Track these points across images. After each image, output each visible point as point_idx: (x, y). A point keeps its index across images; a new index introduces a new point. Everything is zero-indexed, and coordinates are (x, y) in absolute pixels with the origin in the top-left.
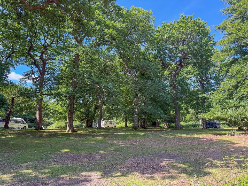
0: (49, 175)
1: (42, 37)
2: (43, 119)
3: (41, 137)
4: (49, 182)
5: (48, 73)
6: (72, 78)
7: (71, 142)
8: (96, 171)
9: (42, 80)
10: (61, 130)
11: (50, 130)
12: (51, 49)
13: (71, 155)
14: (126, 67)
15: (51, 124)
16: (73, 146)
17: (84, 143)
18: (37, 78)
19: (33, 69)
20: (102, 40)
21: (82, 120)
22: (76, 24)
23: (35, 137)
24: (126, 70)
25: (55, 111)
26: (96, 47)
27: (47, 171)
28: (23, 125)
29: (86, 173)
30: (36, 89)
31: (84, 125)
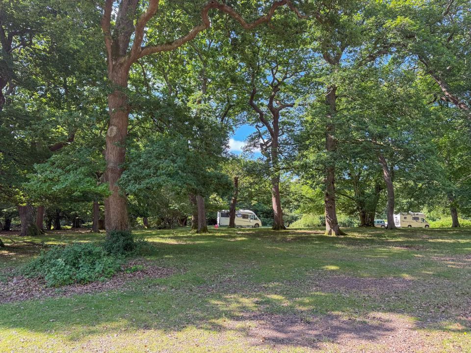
0: (312, 307)
1: (268, 72)
2: (283, 211)
3: (284, 241)
4: (315, 320)
5: (282, 131)
6: (326, 135)
7: (339, 253)
8: (401, 312)
9: (275, 144)
10: (314, 229)
11: (296, 229)
12: (285, 89)
13: (344, 278)
14: (444, 90)
15: (296, 219)
16: (345, 260)
17: (365, 257)
18: (267, 143)
19: (260, 129)
20: (381, 46)
21: (352, 212)
22: (327, 30)
23: (277, 242)
24: (444, 98)
25: (302, 197)
26: (369, 63)
27: (307, 300)
28: (255, 222)
29: (380, 313)
30: (268, 161)
31: (357, 222)
